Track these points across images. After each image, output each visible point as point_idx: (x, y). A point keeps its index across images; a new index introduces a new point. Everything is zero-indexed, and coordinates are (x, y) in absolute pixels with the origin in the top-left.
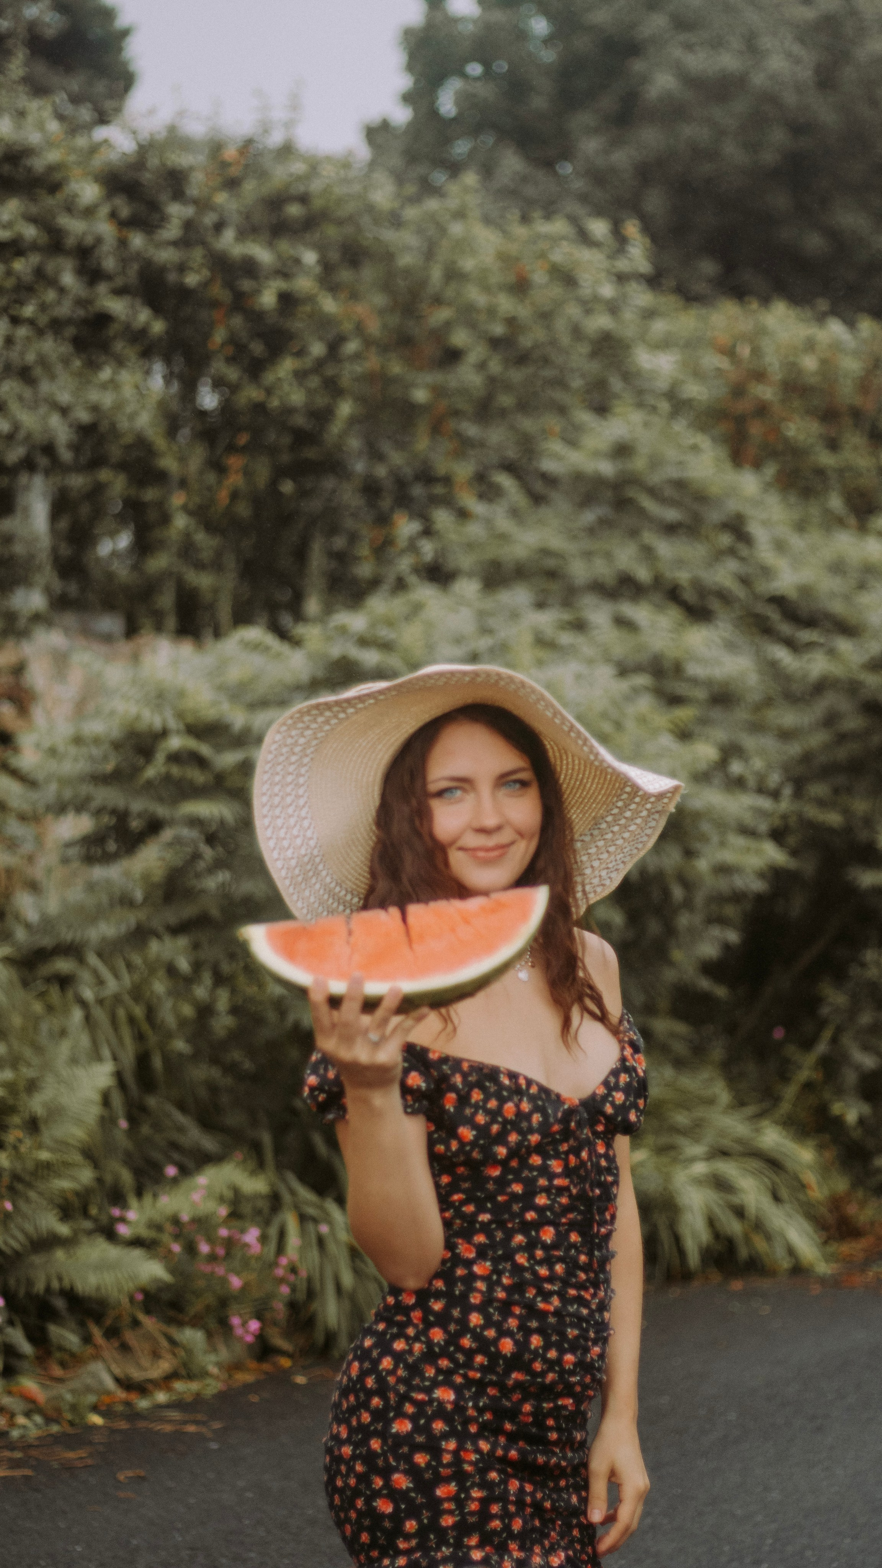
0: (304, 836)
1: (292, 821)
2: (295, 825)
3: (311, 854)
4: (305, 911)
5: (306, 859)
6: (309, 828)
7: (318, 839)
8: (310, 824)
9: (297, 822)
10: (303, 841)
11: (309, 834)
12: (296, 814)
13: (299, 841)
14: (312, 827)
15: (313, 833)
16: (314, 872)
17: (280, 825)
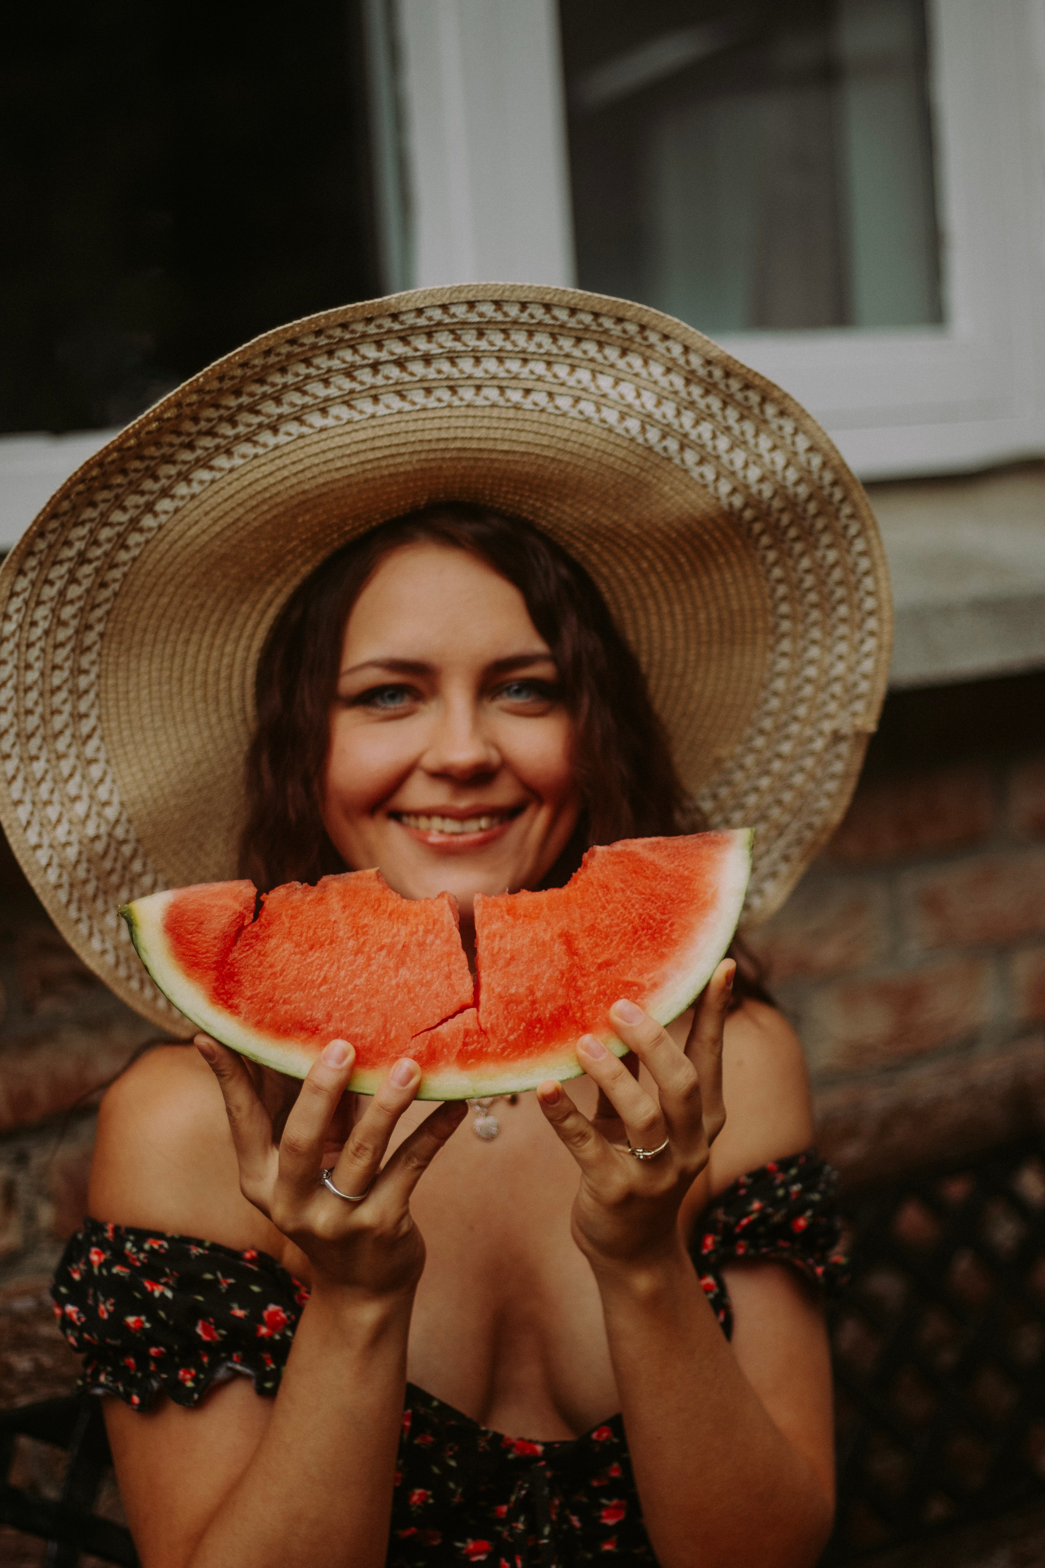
0: (92, 797)
1: (65, 767)
2: (71, 775)
3: (110, 835)
4: (110, 959)
5: (99, 846)
6: (101, 781)
7: (122, 804)
8: (105, 773)
9: (74, 768)
10: (90, 808)
11: (103, 793)
12: (73, 751)
13: (80, 808)
14: (108, 779)
15: (111, 792)
16: (123, 877)
17: (38, 776)
